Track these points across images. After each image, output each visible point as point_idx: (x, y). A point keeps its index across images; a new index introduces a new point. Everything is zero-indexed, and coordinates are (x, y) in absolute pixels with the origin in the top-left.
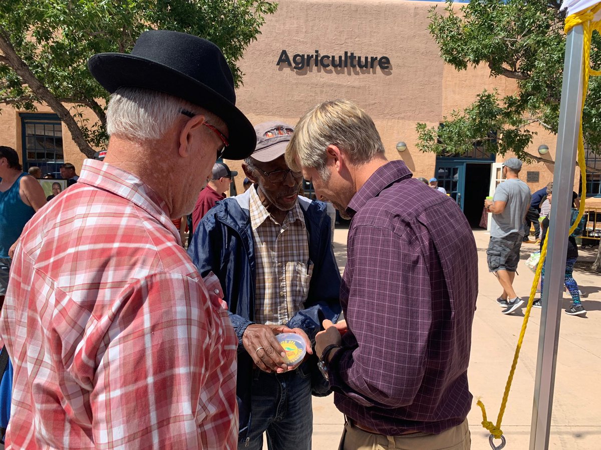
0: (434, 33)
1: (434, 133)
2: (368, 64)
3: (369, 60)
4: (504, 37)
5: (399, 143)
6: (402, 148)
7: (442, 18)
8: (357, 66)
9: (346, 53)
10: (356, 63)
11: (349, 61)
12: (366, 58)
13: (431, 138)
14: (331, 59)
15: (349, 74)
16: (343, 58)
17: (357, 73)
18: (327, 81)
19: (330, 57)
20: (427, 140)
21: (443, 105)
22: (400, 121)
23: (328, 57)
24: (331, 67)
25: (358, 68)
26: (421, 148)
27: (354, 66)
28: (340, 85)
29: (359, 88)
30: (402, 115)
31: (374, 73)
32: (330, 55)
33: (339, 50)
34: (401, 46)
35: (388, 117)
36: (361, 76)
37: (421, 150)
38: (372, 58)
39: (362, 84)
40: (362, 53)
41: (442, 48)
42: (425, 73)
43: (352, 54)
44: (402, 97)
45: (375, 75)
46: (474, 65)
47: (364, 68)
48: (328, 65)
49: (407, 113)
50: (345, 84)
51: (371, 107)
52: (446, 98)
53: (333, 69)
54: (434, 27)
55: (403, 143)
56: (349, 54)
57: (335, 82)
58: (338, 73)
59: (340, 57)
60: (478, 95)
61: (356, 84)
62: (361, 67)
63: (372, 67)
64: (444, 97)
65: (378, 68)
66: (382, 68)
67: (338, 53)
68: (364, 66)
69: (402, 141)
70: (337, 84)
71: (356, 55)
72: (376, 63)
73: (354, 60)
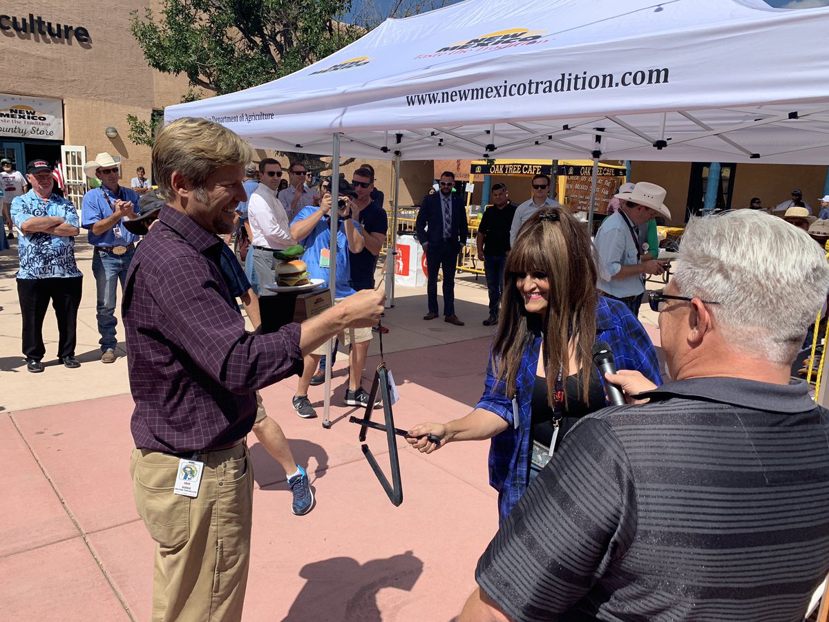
0: (136, 35)
1: (145, 127)
2: (62, 34)
3: (62, 28)
4: (194, 60)
5: (108, 128)
6: (112, 134)
7: (143, 24)
8: (47, 33)
9: (31, 16)
10: (45, 29)
11: (36, 26)
12: (59, 26)
13: (143, 131)
14: (11, 20)
15: (37, 40)
16: (28, 21)
17: (48, 42)
18: (8, 46)
19: (9, 18)
20: (139, 133)
21: (155, 90)
22: (108, 103)
23: (8, 18)
24: (12, 30)
25: (48, 36)
26: (134, 140)
27: (43, 34)
28: (26, 53)
29: (52, 61)
30: (109, 98)
31: (70, 44)
32: (10, 15)
33: (20, 10)
34: (101, 18)
35: (93, 97)
36: (53, 45)
37: (134, 142)
38: (66, 27)
39: (56, 56)
40: (52, 18)
41: (146, 53)
42: (132, 53)
43: (39, 18)
44: (107, 76)
45: (71, 47)
46: (175, 73)
47: (56, 37)
48: (8, 28)
49: (114, 95)
50: (33, 53)
51: (70, 84)
52: (158, 83)
53: (15, 32)
54: (136, 30)
55: (113, 128)
56: (35, 18)
57: (20, 49)
58: (22, 37)
59: (24, 20)
60: (184, 96)
61: (48, 54)
62: (52, 34)
63: (67, 37)
64: (155, 82)
65: (74, 39)
66: (80, 40)
67: (21, 14)
68: (56, 35)
69: (112, 126)
70: (22, 52)
71: (46, 19)
72: (71, 33)
73: (43, 25)
